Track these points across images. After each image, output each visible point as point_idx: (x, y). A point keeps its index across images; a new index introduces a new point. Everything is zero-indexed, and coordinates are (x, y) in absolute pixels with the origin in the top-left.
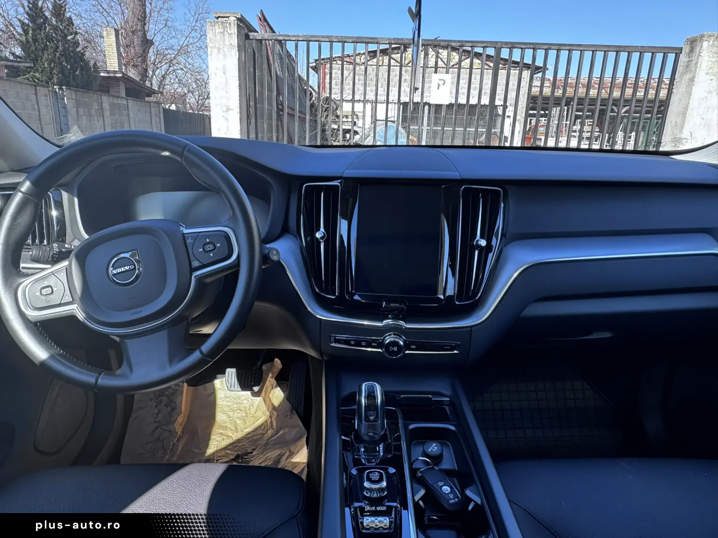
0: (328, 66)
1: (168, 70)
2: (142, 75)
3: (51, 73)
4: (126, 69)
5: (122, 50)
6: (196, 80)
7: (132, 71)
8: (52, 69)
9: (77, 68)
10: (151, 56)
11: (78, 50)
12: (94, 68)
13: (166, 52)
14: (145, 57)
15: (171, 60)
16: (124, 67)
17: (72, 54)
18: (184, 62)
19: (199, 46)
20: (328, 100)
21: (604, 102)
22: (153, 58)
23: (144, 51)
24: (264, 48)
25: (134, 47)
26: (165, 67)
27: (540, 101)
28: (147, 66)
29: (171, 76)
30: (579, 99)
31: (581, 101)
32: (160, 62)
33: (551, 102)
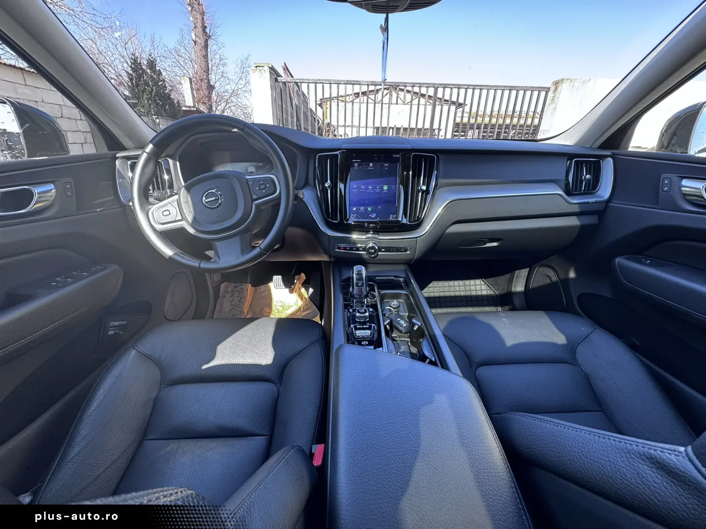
0: (329, 103)
1: (225, 106)
2: (209, 109)
3: (149, 108)
4: (198, 105)
5: (195, 92)
6: (244, 114)
7: (202, 106)
8: (150, 105)
9: (167, 104)
10: (214, 96)
11: (166, 92)
12: (178, 104)
13: (224, 94)
14: (210, 97)
15: (227, 100)
16: (196, 104)
17: (162, 95)
18: (235, 101)
19: (245, 90)
20: (329, 125)
21: (500, 126)
22: (215, 98)
23: (209, 93)
24: (287, 88)
25: (202, 91)
26: (224, 104)
27: (461, 126)
28: (212, 103)
29: (227, 110)
30: (485, 125)
31: (486, 126)
32: (220, 101)
33: (468, 127)
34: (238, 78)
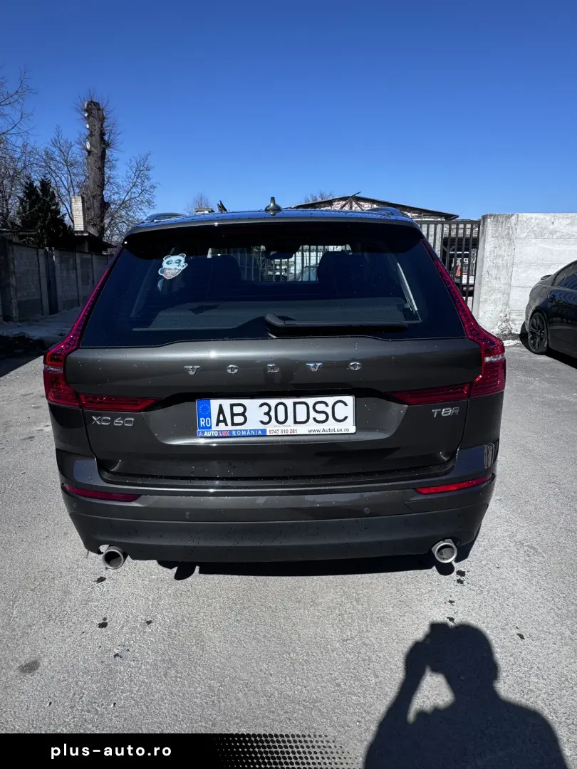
2: (100, 232)
4: (89, 229)
7: (94, 229)
8: (43, 234)
9: (60, 231)
14: (103, 217)
17: (56, 221)
23: (102, 213)
25: (94, 210)
28: (104, 224)
34: (131, 185)
